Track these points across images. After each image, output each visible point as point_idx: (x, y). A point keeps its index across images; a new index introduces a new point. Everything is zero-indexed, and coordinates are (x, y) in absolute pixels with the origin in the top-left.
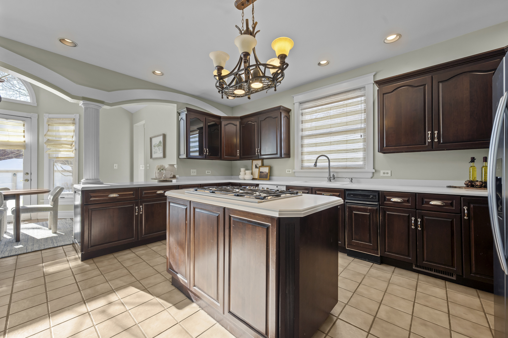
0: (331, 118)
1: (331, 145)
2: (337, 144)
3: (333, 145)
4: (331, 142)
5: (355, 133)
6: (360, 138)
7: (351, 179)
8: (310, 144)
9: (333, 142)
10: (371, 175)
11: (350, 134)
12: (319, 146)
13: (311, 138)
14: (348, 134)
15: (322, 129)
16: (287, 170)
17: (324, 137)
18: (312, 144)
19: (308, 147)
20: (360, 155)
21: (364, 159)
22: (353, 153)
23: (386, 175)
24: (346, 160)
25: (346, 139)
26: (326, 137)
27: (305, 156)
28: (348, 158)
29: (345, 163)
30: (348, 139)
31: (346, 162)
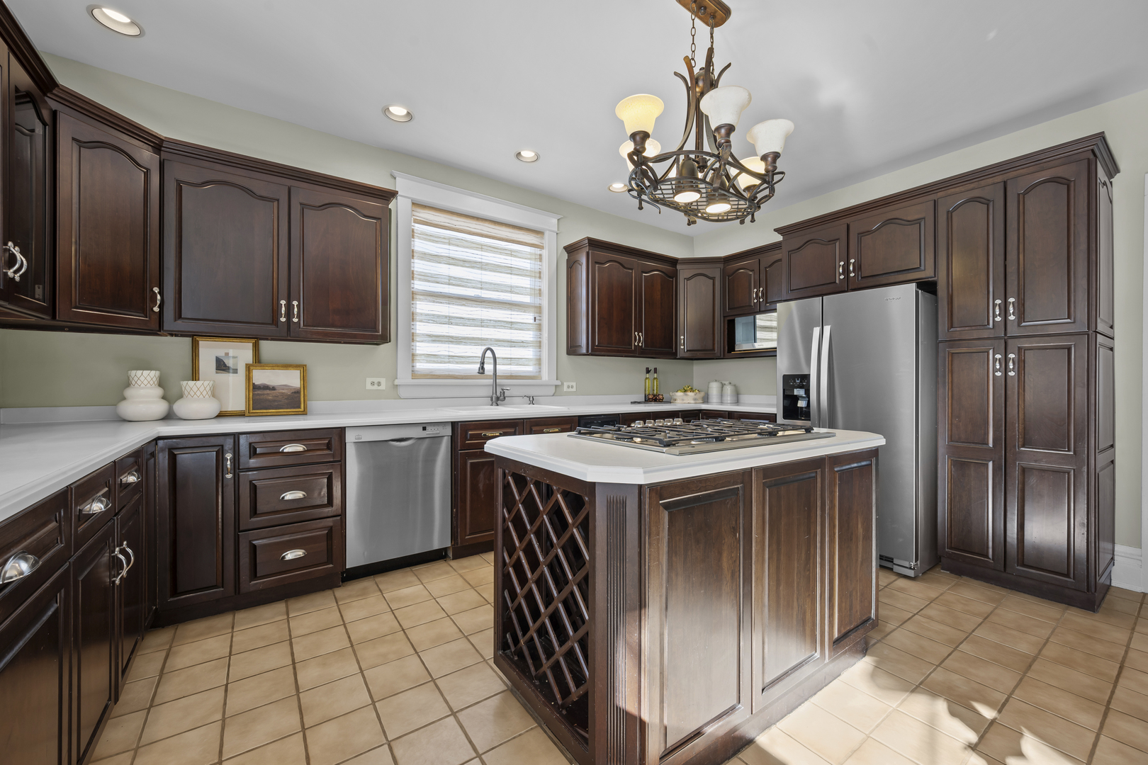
0: (481, 269)
1: (482, 326)
2: (494, 327)
3: (487, 326)
4: (482, 321)
5: (524, 312)
6: (532, 321)
7: (531, 399)
8: (433, 315)
9: (487, 320)
10: (553, 390)
11: (518, 311)
12: (457, 324)
13: (437, 302)
14: (514, 311)
15: (463, 286)
16: (369, 380)
17: (469, 306)
18: (439, 316)
19: (428, 321)
20: (529, 353)
21: (539, 361)
22: (521, 349)
23: (571, 390)
24: (509, 362)
25: (509, 320)
26: (472, 307)
27: (418, 344)
28: (512, 357)
29: (509, 367)
30: (513, 320)
31: (510, 364)
